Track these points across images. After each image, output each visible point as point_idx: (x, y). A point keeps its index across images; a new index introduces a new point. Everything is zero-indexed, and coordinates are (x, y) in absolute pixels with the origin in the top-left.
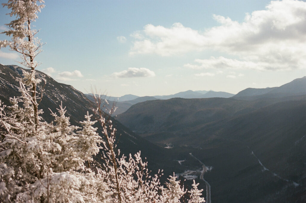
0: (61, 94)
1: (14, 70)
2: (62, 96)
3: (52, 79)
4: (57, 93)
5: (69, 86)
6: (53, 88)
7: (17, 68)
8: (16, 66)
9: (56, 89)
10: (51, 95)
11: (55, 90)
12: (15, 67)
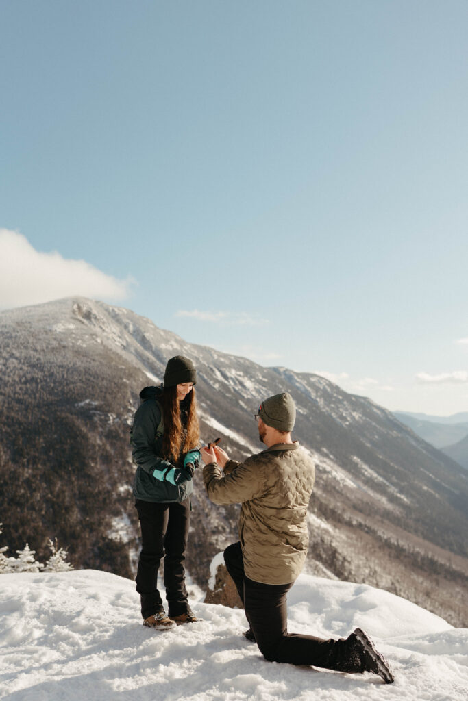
0: (354, 411)
1: (279, 373)
2: (354, 414)
3: (337, 388)
4: (346, 410)
5: (365, 398)
6: (340, 402)
7: (285, 371)
8: (281, 367)
9: (345, 403)
10: (337, 414)
11: (344, 405)
12: (282, 370)
